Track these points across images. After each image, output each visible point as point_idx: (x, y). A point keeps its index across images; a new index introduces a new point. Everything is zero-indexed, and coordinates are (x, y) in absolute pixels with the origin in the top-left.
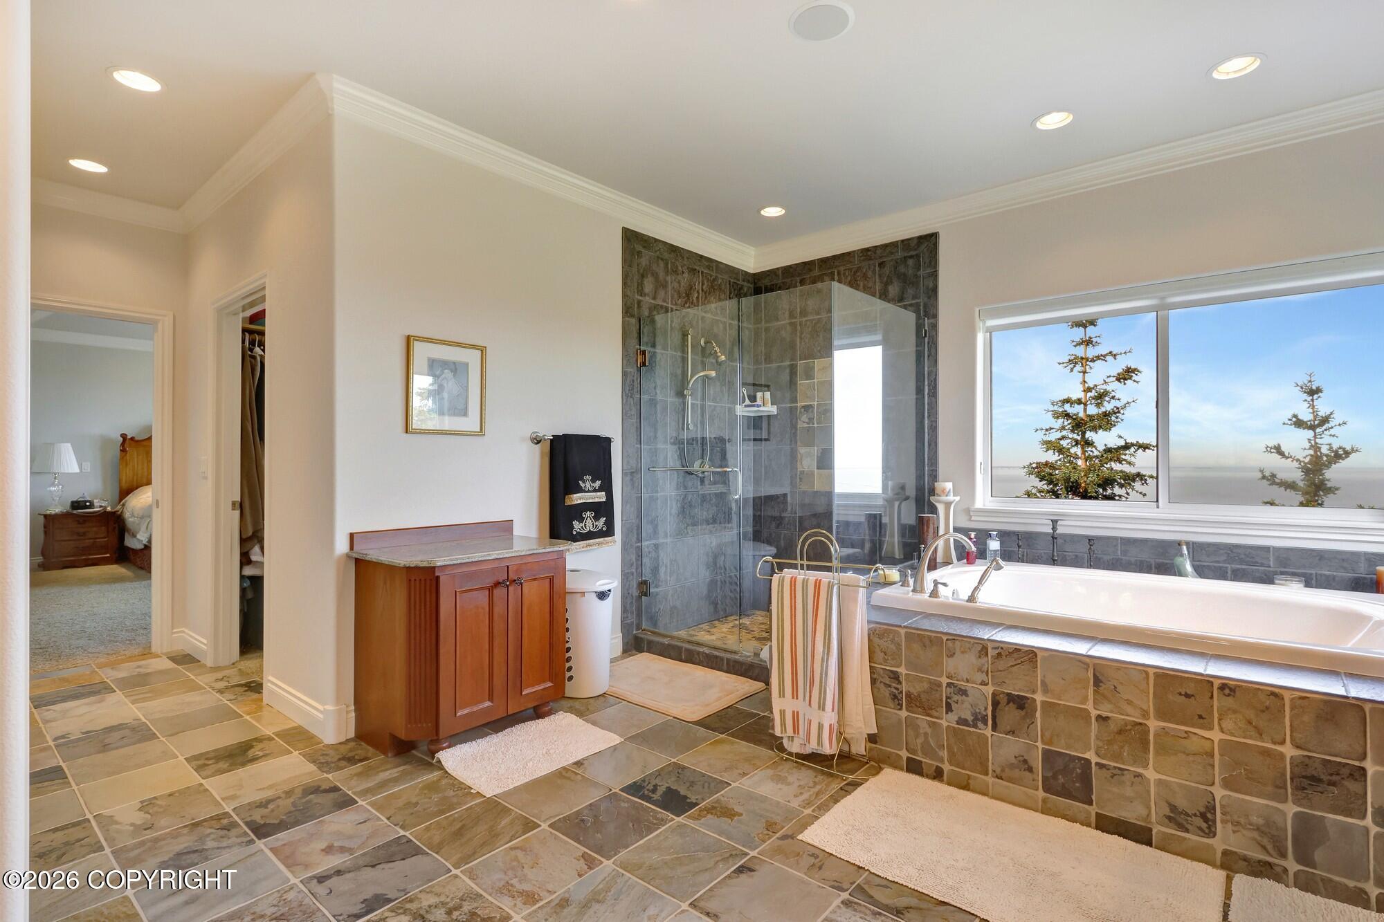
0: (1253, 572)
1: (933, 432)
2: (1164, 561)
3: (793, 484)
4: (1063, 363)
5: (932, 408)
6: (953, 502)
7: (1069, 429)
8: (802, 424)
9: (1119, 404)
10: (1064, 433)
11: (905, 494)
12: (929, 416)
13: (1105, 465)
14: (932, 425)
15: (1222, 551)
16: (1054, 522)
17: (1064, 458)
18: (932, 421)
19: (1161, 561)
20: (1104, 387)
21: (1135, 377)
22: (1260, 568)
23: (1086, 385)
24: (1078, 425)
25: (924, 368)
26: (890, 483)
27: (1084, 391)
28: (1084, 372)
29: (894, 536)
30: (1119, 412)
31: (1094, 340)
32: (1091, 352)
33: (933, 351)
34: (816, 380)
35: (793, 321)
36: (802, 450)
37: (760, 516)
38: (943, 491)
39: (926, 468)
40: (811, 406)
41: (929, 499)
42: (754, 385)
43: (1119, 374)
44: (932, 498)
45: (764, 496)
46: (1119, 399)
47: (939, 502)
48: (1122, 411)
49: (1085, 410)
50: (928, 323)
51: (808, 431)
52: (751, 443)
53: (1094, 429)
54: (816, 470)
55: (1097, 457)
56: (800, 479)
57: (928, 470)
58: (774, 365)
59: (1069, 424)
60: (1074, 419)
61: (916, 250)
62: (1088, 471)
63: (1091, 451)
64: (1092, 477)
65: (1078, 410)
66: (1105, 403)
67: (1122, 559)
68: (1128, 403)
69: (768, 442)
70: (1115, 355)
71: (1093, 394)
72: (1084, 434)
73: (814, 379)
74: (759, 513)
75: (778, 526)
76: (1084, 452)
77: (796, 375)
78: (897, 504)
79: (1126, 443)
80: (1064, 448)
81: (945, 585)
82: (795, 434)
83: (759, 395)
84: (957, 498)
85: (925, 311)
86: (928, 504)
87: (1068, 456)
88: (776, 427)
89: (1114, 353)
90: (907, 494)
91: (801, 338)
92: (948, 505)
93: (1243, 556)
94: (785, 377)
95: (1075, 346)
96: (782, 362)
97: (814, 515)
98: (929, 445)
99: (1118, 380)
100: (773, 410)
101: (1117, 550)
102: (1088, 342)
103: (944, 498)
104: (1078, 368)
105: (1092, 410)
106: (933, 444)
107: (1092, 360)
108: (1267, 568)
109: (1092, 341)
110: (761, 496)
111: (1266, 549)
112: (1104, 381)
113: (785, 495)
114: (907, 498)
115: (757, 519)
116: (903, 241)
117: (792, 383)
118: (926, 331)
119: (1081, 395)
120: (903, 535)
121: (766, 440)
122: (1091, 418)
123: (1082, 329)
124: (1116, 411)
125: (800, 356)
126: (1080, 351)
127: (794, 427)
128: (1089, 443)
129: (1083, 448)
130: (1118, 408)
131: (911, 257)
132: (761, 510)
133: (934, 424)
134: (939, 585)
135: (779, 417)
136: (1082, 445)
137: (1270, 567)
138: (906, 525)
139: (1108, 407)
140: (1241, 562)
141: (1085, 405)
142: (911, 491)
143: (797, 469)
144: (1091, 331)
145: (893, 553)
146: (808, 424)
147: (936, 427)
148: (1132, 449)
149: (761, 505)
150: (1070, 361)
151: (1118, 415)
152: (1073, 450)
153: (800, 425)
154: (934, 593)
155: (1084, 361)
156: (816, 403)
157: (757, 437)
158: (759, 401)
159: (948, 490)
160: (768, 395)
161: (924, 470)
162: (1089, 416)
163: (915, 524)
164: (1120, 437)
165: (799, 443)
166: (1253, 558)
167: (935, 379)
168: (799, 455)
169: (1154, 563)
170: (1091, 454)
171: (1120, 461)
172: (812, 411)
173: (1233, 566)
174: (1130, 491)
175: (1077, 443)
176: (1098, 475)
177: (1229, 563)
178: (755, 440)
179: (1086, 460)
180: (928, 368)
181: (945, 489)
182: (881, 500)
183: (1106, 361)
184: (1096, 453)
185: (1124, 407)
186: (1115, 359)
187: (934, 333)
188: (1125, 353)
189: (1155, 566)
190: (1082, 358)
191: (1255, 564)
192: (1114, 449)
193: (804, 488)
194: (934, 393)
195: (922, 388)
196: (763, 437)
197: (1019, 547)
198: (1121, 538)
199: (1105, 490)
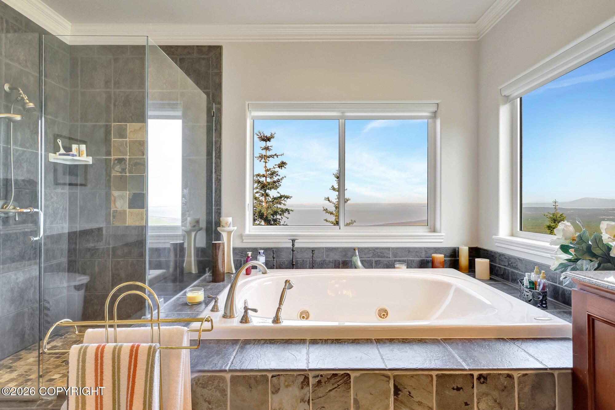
0: (383, 261)
1: (218, 182)
2: (346, 259)
3: (108, 221)
4: (257, 157)
5: (218, 166)
6: (233, 231)
7: (259, 188)
8: (116, 172)
9: (280, 178)
10: (258, 190)
11: (199, 227)
12: (215, 172)
13: (274, 205)
14: (218, 178)
15: (371, 252)
16: (293, 241)
17: (257, 202)
18: (218, 175)
19: (344, 259)
20: (273, 169)
21: (285, 166)
22: (386, 259)
23: (267, 168)
24: (264, 186)
25: (212, 138)
26: (189, 219)
27: (266, 171)
28: (266, 162)
29: (191, 257)
30: (279, 181)
31: (270, 148)
32: (269, 153)
33: (218, 127)
34: (127, 139)
35: (108, 90)
36: (115, 193)
37: (75, 250)
38: (226, 224)
39: (214, 208)
40: (123, 160)
41: (216, 229)
42: (70, 139)
43: (279, 164)
44: (219, 229)
45: (80, 231)
46: (279, 176)
47: (224, 231)
48: (281, 181)
49: (266, 180)
50: (215, 107)
51: (121, 178)
52: (67, 187)
53: (270, 189)
54: (128, 210)
55: (270, 201)
56: (114, 217)
57: (215, 209)
58: (90, 124)
59: (259, 186)
60: (262, 184)
61: (207, 55)
62: (268, 208)
63: (268, 199)
64: (270, 211)
65: (263, 179)
66: (274, 177)
67: (326, 260)
68: (283, 177)
69: (83, 187)
70: (277, 156)
71: (269, 172)
72: (265, 191)
73: (126, 138)
74: (74, 246)
75: (92, 255)
76: (266, 199)
77: (111, 133)
78: (193, 234)
79: (281, 195)
80: (257, 197)
81: (255, 310)
82: (109, 181)
83: (74, 147)
84: (235, 228)
85: (213, 99)
86: (215, 232)
87: (259, 201)
88: (91, 175)
89: (277, 155)
90: (201, 226)
91: (115, 105)
92: (229, 233)
93: (379, 253)
94: (101, 134)
95: (262, 150)
96: (97, 122)
97: (127, 245)
98: (216, 191)
99: (279, 167)
100: (90, 160)
101: (324, 255)
102: (267, 148)
103: (227, 229)
104: (263, 160)
105: (269, 180)
106: (218, 191)
107: (269, 157)
108: (389, 259)
109: (269, 149)
110: (77, 231)
111: (388, 249)
112: (274, 167)
113: (100, 230)
114: (201, 229)
115: (72, 252)
116: (197, 46)
117: (107, 140)
118: (214, 112)
119: (264, 173)
120: (197, 255)
121: (81, 185)
122: (269, 183)
123: (265, 142)
124: (278, 181)
125: (114, 118)
126: (264, 152)
127: (108, 175)
128: (267, 195)
129: (265, 198)
130: (279, 180)
131: (203, 59)
132: (76, 243)
133: (219, 177)
134: (249, 311)
135: (94, 166)
136: (265, 196)
137: (390, 258)
138: (199, 248)
139: (275, 179)
140: (379, 256)
141: (266, 177)
142: (203, 224)
143: (110, 209)
144: (268, 144)
145: (191, 268)
146: (121, 173)
147: (220, 180)
148: (283, 198)
149: (76, 239)
150: (260, 156)
151: (279, 182)
152: (261, 198)
153: (114, 174)
154: (245, 319)
155: (266, 157)
156: (128, 157)
157: (73, 182)
158: (74, 151)
159: (229, 223)
160: (83, 147)
161: (212, 209)
162: (268, 182)
163: (205, 247)
164: (278, 193)
165: (112, 188)
166: (383, 254)
167: (220, 146)
168: (113, 198)
169: (341, 261)
170: (268, 200)
171: (280, 203)
172: (125, 164)
173: (375, 259)
174: (283, 217)
175: (263, 195)
176: (272, 210)
177: (373, 258)
178: (70, 184)
179: (266, 203)
180: (215, 138)
181: (227, 222)
182: (181, 231)
183: (274, 158)
184: (270, 200)
185: (282, 179)
186: (277, 157)
187: (220, 115)
188: (281, 155)
189: (342, 263)
190: (265, 156)
191: (384, 257)
192: (277, 198)
193: (117, 224)
194: (219, 156)
195: (211, 151)
196: (79, 183)
197: (274, 258)
198: (326, 248)
199: (274, 216)
